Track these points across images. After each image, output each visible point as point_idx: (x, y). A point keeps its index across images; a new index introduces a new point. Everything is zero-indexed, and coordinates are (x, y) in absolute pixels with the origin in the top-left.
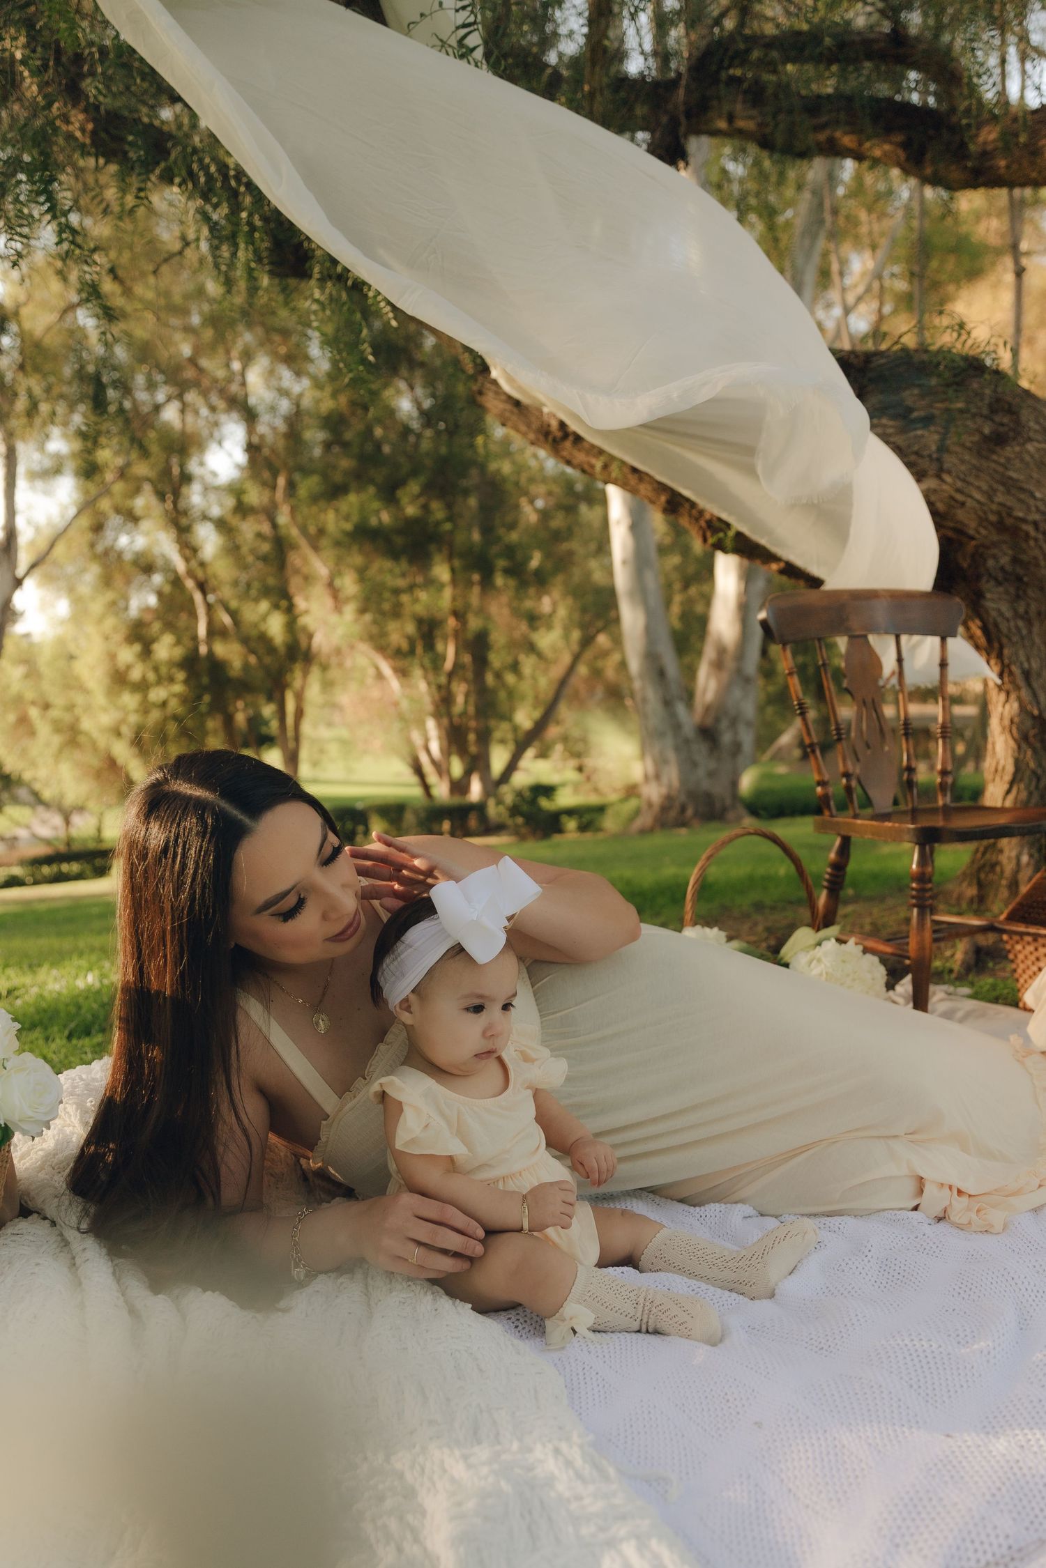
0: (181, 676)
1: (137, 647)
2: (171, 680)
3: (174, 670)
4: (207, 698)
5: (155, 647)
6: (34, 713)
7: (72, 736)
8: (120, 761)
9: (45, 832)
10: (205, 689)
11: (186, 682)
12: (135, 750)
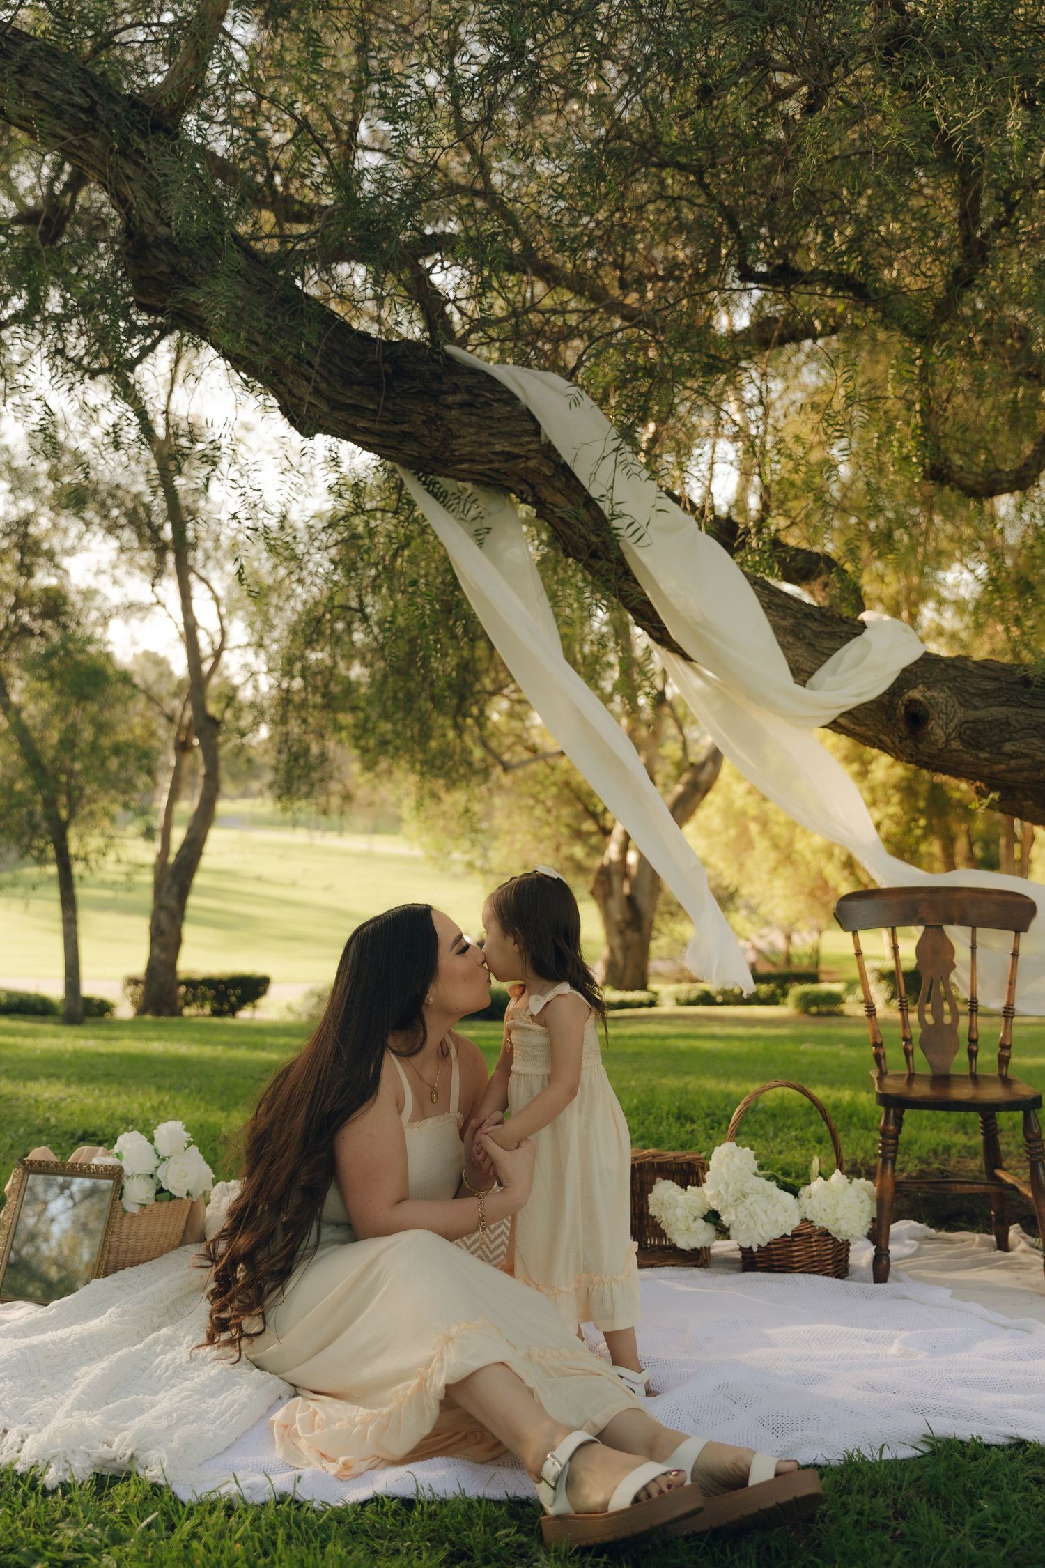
0: (896, 798)
1: (855, 767)
2: (888, 802)
3: (891, 792)
4: (922, 822)
5: (873, 767)
6: (754, 828)
7: (787, 856)
8: (832, 883)
9: (762, 944)
10: (921, 812)
11: (901, 803)
12: (846, 873)
